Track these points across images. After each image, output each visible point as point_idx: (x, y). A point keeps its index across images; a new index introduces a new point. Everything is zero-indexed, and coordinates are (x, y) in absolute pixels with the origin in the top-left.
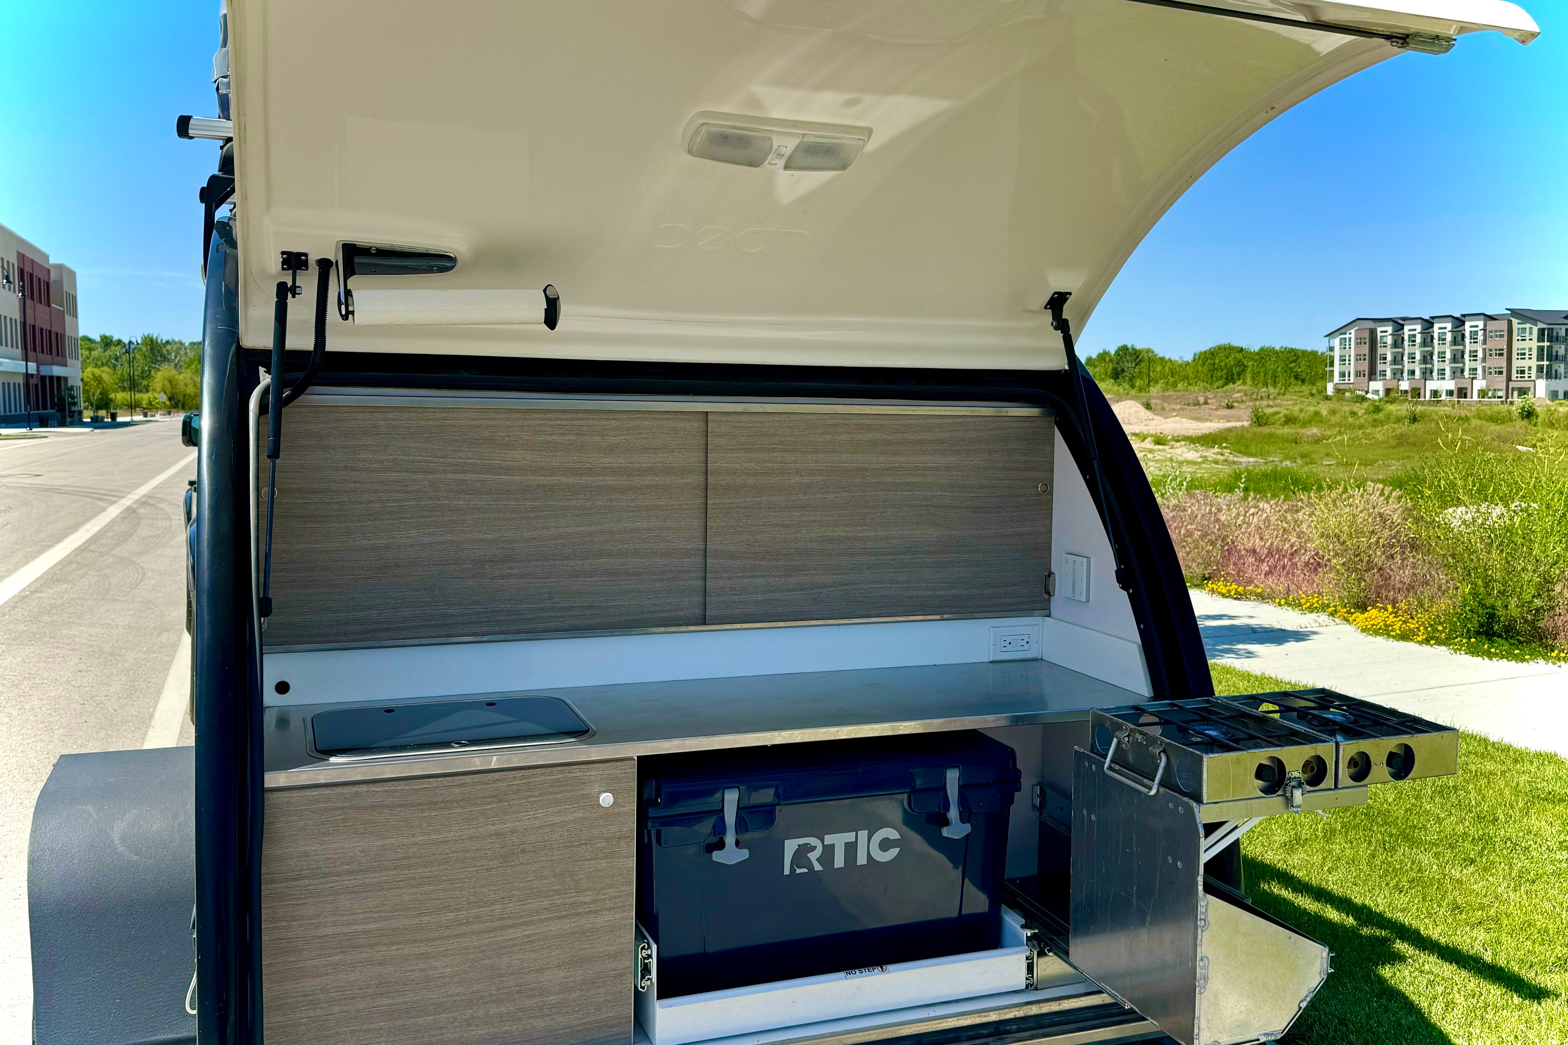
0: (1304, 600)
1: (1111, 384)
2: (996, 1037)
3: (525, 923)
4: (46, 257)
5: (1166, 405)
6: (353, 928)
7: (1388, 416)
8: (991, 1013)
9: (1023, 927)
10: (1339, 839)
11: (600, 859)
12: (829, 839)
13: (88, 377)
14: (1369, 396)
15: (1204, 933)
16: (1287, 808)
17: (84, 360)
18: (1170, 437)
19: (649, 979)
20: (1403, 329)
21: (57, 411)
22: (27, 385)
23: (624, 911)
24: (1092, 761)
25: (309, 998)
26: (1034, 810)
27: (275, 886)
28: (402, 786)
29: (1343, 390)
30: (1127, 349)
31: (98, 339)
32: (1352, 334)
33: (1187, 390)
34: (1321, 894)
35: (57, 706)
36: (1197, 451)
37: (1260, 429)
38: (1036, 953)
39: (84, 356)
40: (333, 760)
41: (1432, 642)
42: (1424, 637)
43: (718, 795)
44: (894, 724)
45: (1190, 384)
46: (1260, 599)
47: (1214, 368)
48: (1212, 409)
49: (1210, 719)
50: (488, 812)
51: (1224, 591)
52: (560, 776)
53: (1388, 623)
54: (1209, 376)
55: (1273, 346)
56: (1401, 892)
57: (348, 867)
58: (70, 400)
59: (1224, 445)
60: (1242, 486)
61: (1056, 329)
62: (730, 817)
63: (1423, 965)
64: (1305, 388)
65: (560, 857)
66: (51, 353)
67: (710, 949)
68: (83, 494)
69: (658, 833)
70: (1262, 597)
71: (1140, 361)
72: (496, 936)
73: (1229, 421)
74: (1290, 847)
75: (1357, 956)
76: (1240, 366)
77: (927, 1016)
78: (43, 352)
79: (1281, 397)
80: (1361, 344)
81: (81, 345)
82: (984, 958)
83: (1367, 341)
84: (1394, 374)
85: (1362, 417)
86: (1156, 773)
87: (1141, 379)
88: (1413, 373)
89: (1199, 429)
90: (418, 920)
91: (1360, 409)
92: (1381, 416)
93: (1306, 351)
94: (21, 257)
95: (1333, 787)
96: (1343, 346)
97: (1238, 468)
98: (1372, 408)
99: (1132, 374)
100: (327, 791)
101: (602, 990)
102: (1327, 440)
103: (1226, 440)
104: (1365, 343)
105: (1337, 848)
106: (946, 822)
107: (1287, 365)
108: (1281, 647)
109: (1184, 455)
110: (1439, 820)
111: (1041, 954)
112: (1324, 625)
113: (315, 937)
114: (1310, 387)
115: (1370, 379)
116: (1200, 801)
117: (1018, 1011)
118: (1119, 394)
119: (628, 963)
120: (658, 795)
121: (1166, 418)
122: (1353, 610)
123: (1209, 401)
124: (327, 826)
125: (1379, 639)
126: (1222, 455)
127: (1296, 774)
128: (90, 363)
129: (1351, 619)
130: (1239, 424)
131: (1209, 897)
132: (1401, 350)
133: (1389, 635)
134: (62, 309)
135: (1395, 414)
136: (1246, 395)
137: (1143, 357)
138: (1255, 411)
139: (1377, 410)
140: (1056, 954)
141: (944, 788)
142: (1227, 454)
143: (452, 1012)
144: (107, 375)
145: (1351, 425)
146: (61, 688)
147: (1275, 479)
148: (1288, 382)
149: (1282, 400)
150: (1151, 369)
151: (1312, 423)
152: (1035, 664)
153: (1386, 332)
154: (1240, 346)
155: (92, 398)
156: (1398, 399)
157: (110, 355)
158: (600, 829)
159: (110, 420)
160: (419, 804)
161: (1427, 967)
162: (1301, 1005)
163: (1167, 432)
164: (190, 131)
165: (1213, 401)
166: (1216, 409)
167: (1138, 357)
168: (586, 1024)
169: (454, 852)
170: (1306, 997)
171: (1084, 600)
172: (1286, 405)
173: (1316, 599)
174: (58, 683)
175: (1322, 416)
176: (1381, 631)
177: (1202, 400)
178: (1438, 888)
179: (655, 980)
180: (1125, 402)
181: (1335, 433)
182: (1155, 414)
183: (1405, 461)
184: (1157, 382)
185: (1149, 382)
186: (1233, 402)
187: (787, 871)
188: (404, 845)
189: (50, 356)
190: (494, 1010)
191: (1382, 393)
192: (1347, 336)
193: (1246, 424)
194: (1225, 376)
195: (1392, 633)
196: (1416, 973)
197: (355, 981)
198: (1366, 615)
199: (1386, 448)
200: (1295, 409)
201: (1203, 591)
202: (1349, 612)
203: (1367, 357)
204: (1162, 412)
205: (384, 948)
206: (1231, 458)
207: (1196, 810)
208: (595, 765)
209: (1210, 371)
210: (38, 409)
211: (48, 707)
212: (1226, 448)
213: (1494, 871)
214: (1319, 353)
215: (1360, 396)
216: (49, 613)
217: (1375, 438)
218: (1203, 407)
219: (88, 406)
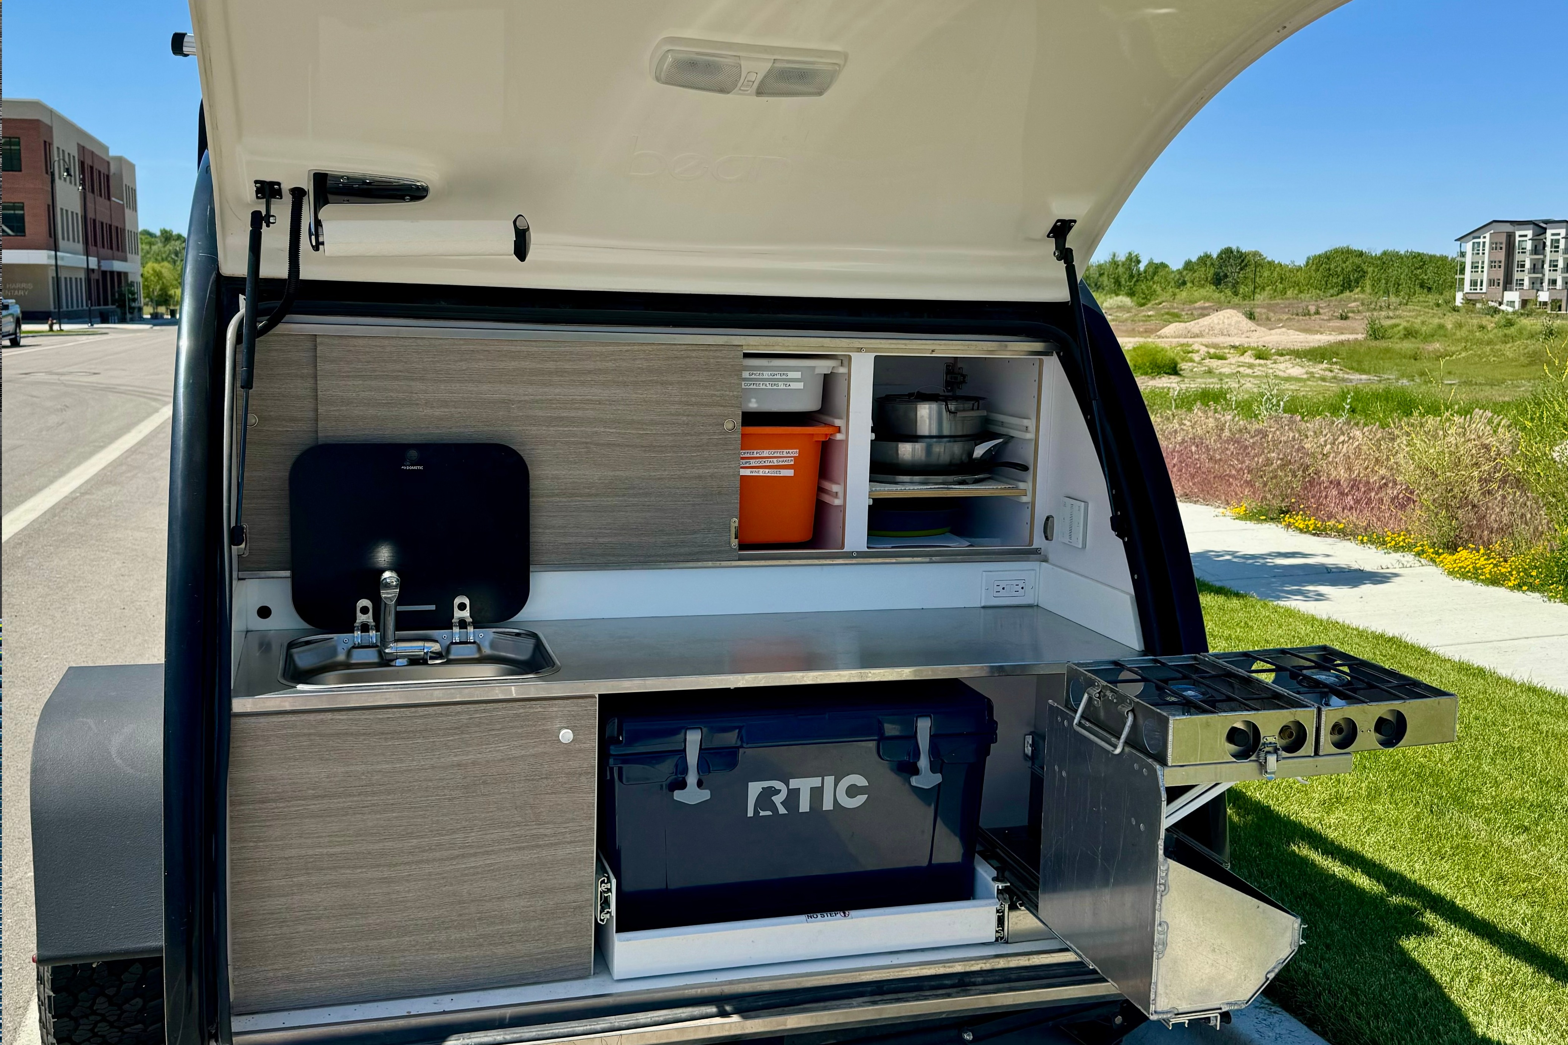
0: (1390, 538)
1: (1211, 290)
2: (960, 989)
3: (487, 853)
4: (106, 149)
5: (1272, 314)
6: (318, 851)
7: (1520, 331)
8: (957, 964)
9: (994, 879)
10: (1385, 798)
11: (561, 793)
12: (794, 783)
13: (148, 272)
14: (1503, 307)
15: (1164, 898)
16: (1261, 773)
17: (145, 256)
18: (1273, 351)
19: (608, 912)
20: (1545, 233)
21: (118, 307)
22: (88, 280)
23: (585, 845)
24: (1065, 716)
25: (275, 916)
26: (1026, 760)
27: (243, 808)
28: (367, 715)
29: (1473, 300)
30: (1232, 252)
31: (158, 233)
32: (1486, 238)
33: (1296, 299)
34: (1352, 858)
35: (98, 610)
36: (1302, 367)
37: (1377, 343)
38: (1007, 906)
39: (144, 251)
40: (300, 687)
41: (1525, 588)
42: (1516, 583)
43: (682, 735)
44: (863, 671)
45: (1301, 292)
46: (1342, 535)
47: (1329, 274)
48: (1323, 320)
49: (1190, 678)
50: (451, 743)
51: (1301, 526)
52: (522, 711)
53: (1478, 565)
54: (1323, 282)
55: (1397, 250)
56: (1443, 858)
57: (314, 792)
58: (130, 296)
59: (1334, 360)
60: (1348, 407)
61: (1059, 259)
62: (692, 757)
63: (1453, 936)
64: (1431, 298)
65: (522, 790)
66: (112, 248)
67: (671, 887)
68: (137, 393)
69: (620, 770)
70: (1344, 534)
71: (1246, 265)
72: (458, 864)
73: (1342, 333)
74: (1329, 805)
75: (1382, 924)
76: (1359, 272)
77: (891, 963)
78: (103, 247)
79: (1403, 307)
80: (1496, 249)
81: (141, 239)
82: (951, 909)
83: (1504, 246)
84: (1533, 283)
85: (1491, 331)
86: (1122, 732)
87: (1246, 285)
88: (1554, 282)
89: (1307, 342)
90: (381, 845)
91: (1489, 322)
92: (1512, 330)
93: (1435, 256)
94: (82, 149)
95: (1313, 754)
96: (1476, 252)
97: (1346, 387)
98: (1503, 322)
99: (1235, 280)
100: (293, 718)
101: (562, 920)
102: (1451, 356)
103: (1337, 354)
104: (1501, 248)
105: (1379, 808)
106: (916, 771)
107: (1412, 271)
108: (1355, 589)
109: (1287, 371)
110: (1497, 784)
111: (1013, 907)
112: (1408, 566)
113: (281, 858)
114: (1437, 296)
115: (1505, 289)
116: (1163, 763)
117: (985, 963)
118: (1220, 303)
119: (588, 896)
120: (620, 733)
121: (1270, 329)
122: (1441, 551)
123: (1321, 311)
124: (292, 752)
125: (1467, 583)
126: (1331, 371)
127: (1271, 740)
128: (150, 258)
129: (1437, 560)
130: (1352, 337)
131: (1170, 861)
132: (1541, 257)
133: (1477, 578)
134: (121, 202)
135: (1529, 329)
136: (1363, 304)
137: (1249, 261)
138: (1372, 323)
139: (1510, 323)
140: (1028, 909)
141: (915, 736)
142: (1336, 371)
143: (413, 935)
144: (166, 270)
145: (1478, 340)
146: (103, 592)
147: (1387, 399)
148: (1412, 290)
149: (1403, 310)
150: (1258, 274)
151: (1435, 337)
152: (1030, 610)
153: (1526, 236)
154: (1360, 250)
155: (151, 294)
156: (1535, 312)
157: (170, 251)
158: (561, 764)
159: (169, 317)
160: (383, 734)
161: (1456, 939)
162: (1268, 976)
163: (1270, 346)
164: (185, 49)
165: (1326, 310)
166: (1329, 320)
167: (1243, 261)
168: (546, 952)
169: (417, 781)
170: (1274, 968)
171: (1080, 546)
172: (1407, 316)
173: (1402, 537)
174: (101, 587)
175: (1447, 329)
176: (1470, 574)
177: (1312, 309)
178: (1483, 856)
179: (614, 914)
180: (1225, 311)
181: (1460, 348)
182: (1258, 325)
183: (1537, 382)
184: (1263, 289)
185: (1255, 288)
186: (1348, 312)
187: (750, 813)
188: (368, 772)
189: (110, 251)
190: (455, 935)
191: (1517, 305)
192: (1481, 240)
193: (1360, 337)
194: (1342, 283)
195: (1481, 577)
196: (1444, 945)
197: (320, 902)
198: (1455, 557)
199: (1516, 366)
200: (1416, 321)
201: (1280, 526)
202: (1437, 553)
203: (1503, 264)
204: (1268, 323)
205: (348, 871)
206: (1341, 375)
207: (1159, 773)
208: (556, 702)
209: (1325, 277)
210: (99, 305)
211: (90, 611)
212: (1336, 363)
213: (1548, 841)
214: (1450, 259)
215: (1492, 307)
216: (97, 516)
217: (1504, 355)
218: (1313, 318)
219: (148, 302)
